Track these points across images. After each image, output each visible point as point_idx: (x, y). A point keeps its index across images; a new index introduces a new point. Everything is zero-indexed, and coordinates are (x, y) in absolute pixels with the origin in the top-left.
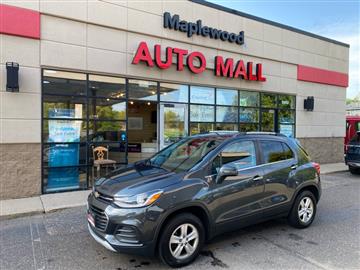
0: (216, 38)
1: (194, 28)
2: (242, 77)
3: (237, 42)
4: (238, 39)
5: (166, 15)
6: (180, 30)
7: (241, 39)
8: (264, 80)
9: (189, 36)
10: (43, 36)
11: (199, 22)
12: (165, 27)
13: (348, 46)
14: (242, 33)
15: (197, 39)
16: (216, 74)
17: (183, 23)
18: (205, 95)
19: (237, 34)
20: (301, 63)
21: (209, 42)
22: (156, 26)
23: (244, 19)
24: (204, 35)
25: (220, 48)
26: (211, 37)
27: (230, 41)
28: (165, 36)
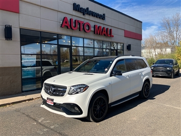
0: (94, 16)
2: (105, 35)
3: (102, 19)
4: (103, 17)
5: (74, 4)
6: (80, 12)
7: (104, 17)
8: (113, 36)
9: (84, 15)
11: (88, 8)
12: (74, 10)
13: (141, 22)
14: (104, 15)
15: (87, 17)
16: (95, 33)
17: (81, 8)
18: (89, 43)
19: (102, 15)
20: (126, 29)
21: (91, 18)
22: (70, 9)
23: (105, 8)
24: (89, 15)
25: (96, 21)
26: (92, 16)
27: (100, 18)
28: (74, 14)
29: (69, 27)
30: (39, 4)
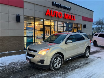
0: (64, 9)
1: (59, 6)
2: (70, 19)
3: (69, 10)
4: (69, 9)
5: (53, 2)
6: (56, 6)
8: (75, 20)
9: (58, 8)
10: (24, 7)
11: (60, 4)
12: (53, 5)
13: (93, 11)
15: (60, 9)
16: (64, 18)
18: (61, 24)
20: (83, 16)
21: (63, 10)
22: (50, 5)
23: (71, 4)
24: (61, 8)
25: (65, 11)
26: (63, 8)
27: (67, 10)
28: (53, 8)
29: (50, 15)
30: (34, 3)
